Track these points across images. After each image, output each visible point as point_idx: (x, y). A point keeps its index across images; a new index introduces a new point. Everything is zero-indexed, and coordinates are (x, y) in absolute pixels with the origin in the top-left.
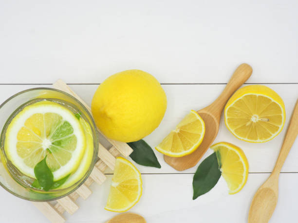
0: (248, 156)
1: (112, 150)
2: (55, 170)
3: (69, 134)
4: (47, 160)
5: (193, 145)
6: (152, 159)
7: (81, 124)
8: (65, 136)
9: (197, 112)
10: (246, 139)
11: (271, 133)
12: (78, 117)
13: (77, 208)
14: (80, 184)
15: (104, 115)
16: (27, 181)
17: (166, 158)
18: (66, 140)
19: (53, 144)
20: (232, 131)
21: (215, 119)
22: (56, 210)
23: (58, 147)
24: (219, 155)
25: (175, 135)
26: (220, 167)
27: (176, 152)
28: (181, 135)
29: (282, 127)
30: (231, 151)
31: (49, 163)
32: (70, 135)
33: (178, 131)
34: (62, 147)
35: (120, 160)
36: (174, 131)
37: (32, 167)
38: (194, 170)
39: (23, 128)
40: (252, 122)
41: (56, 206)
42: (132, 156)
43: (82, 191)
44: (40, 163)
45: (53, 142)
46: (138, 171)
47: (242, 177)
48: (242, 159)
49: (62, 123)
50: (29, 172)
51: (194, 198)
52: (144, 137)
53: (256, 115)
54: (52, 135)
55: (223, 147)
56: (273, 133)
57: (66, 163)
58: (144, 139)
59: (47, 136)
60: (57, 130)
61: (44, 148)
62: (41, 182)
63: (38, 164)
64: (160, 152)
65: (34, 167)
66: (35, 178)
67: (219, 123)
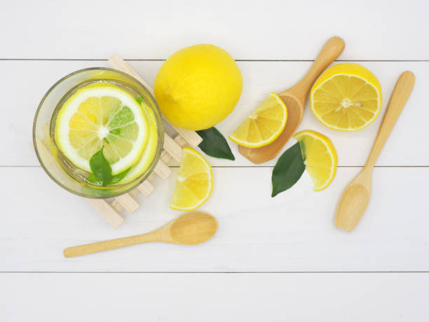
0: (336, 147)
1: (178, 138)
2: (113, 162)
3: (129, 121)
4: (104, 150)
5: (273, 134)
6: (224, 149)
7: (143, 111)
8: (125, 123)
9: (278, 95)
10: (335, 127)
11: (364, 120)
12: (139, 102)
13: (138, 206)
14: (142, 179)
15: (168, 99)
17: (241, 148)
18: (126, 128)
19: (111, 132)
20: (319, 117)
21: (299, 103)
22: (113, 207)
23: (117, 137)
24: (303, 145)
25: (251, 122)
26: (305, 160)
27: (253, 142)
28: (259, 122)
29: (378, 113)
30: (318, 141)
31: (107, 155)
32: (130, 123)
33: (255, 117)
34: (122, 137)
35: (187, 151)
36: (251, 117)
37: (87, 158)
38: (274, 162)
39: (76, 114)
40: (343, 107)
41: (114, 204)
42: (200, 146)
43: (145, 187)
44: (97, 154)
45: (112, 130)
46: (209, 163)
47: (330, 171)
48: (329, 151)
49: (121, 109)
50: (84, 165)
51: (274, 195)
52: (215, 125)
53: (347, 99)
54: (109, 122)
55: (308, 136)
56: (367, 120)
57: (126, 154)
58: (216, 127)
59: (104, 124)
60: (116, 116)
61: (101, 138)
62: (97, 176)
63: (94, 156)
64: (235, 142)
65: (89, 159)
66: (91, 172)
67: (304, 108)
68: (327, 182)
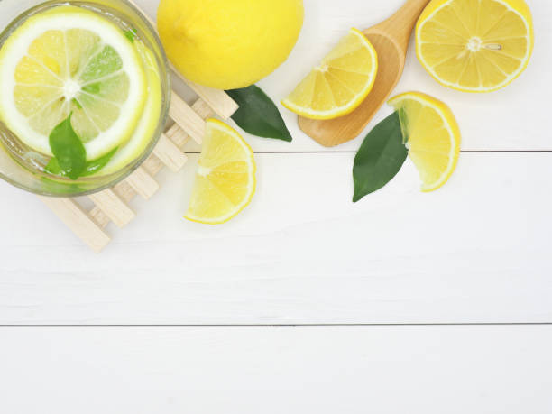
0: (458, 118)
1: (198, 105)
2: (89, 139)
3: (113, 70)
4: (74, 121)
5: (353, 96)
6: (274, 123)
7: (137, 52)
8: (107, 74)
9: (363, 32)
10: (457, 85)
11: (504, 73)
13: (132, 216)
15: (180, 36)
16: (35, 160)
17: (302, 120)
18: (109, 81)
19: (84, 89)
20: (430, 69)
21: (397, 46)
22: (93, 219)
23: (94, 96)
24: (404, 118)
25: (319, 76)
26: (406, 141)
27: (321, 109)
28: (332, 76)
29: (527, 61)
30: (427, 108)
31: (78, 128)
32: (118, 73)
33: (324, 69)
34: (102, 96)
35: (212, 124)
36: (318, 69)
37: (45, 133)
38: (356, 144)
39: (25, 58)
40: (469, 51)
41: (93, 212)
42: (235, 117)
43: (137, 179)
44: (60, 126)
45: (84, 85)
46: (249, 146)
47: (448, 158)
48: (447, 124)
49: (100, 50)
50: (40, 143)
51: (356, 199)
52: (258, 80)
53: (475, 37)
54: (80, 73)
55: (411, 101)
56: (509, 73)
57: (109, 126)
58: (258, 85)
59: (73, 74)
60: (91, 62)
61: (68, 99)
62: (63, 162)
63: (57, 128)
64: (290, 110)
65: (48, 134)
66: (53, 155)
67: (406, 54)
68: (444, 176)
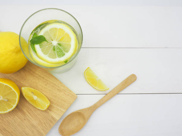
2: (40, 46)
3: (58, 55)
18: (55, 53)
19: (54, 46)
23: (52, 49)
31: (44, 43)
37: (44, 34)
39: (65, 32)
49: (64, 52)
50: (41, 33)
54: (59, 46)
60: (61, 49)
61: (52, 42)
63: (44, 37)
